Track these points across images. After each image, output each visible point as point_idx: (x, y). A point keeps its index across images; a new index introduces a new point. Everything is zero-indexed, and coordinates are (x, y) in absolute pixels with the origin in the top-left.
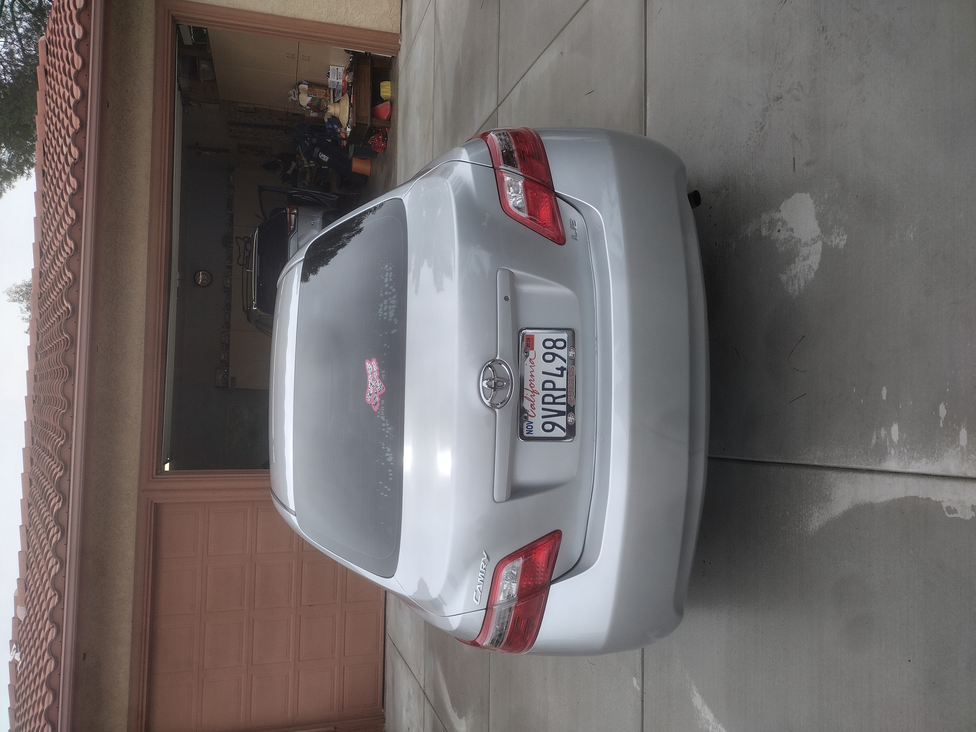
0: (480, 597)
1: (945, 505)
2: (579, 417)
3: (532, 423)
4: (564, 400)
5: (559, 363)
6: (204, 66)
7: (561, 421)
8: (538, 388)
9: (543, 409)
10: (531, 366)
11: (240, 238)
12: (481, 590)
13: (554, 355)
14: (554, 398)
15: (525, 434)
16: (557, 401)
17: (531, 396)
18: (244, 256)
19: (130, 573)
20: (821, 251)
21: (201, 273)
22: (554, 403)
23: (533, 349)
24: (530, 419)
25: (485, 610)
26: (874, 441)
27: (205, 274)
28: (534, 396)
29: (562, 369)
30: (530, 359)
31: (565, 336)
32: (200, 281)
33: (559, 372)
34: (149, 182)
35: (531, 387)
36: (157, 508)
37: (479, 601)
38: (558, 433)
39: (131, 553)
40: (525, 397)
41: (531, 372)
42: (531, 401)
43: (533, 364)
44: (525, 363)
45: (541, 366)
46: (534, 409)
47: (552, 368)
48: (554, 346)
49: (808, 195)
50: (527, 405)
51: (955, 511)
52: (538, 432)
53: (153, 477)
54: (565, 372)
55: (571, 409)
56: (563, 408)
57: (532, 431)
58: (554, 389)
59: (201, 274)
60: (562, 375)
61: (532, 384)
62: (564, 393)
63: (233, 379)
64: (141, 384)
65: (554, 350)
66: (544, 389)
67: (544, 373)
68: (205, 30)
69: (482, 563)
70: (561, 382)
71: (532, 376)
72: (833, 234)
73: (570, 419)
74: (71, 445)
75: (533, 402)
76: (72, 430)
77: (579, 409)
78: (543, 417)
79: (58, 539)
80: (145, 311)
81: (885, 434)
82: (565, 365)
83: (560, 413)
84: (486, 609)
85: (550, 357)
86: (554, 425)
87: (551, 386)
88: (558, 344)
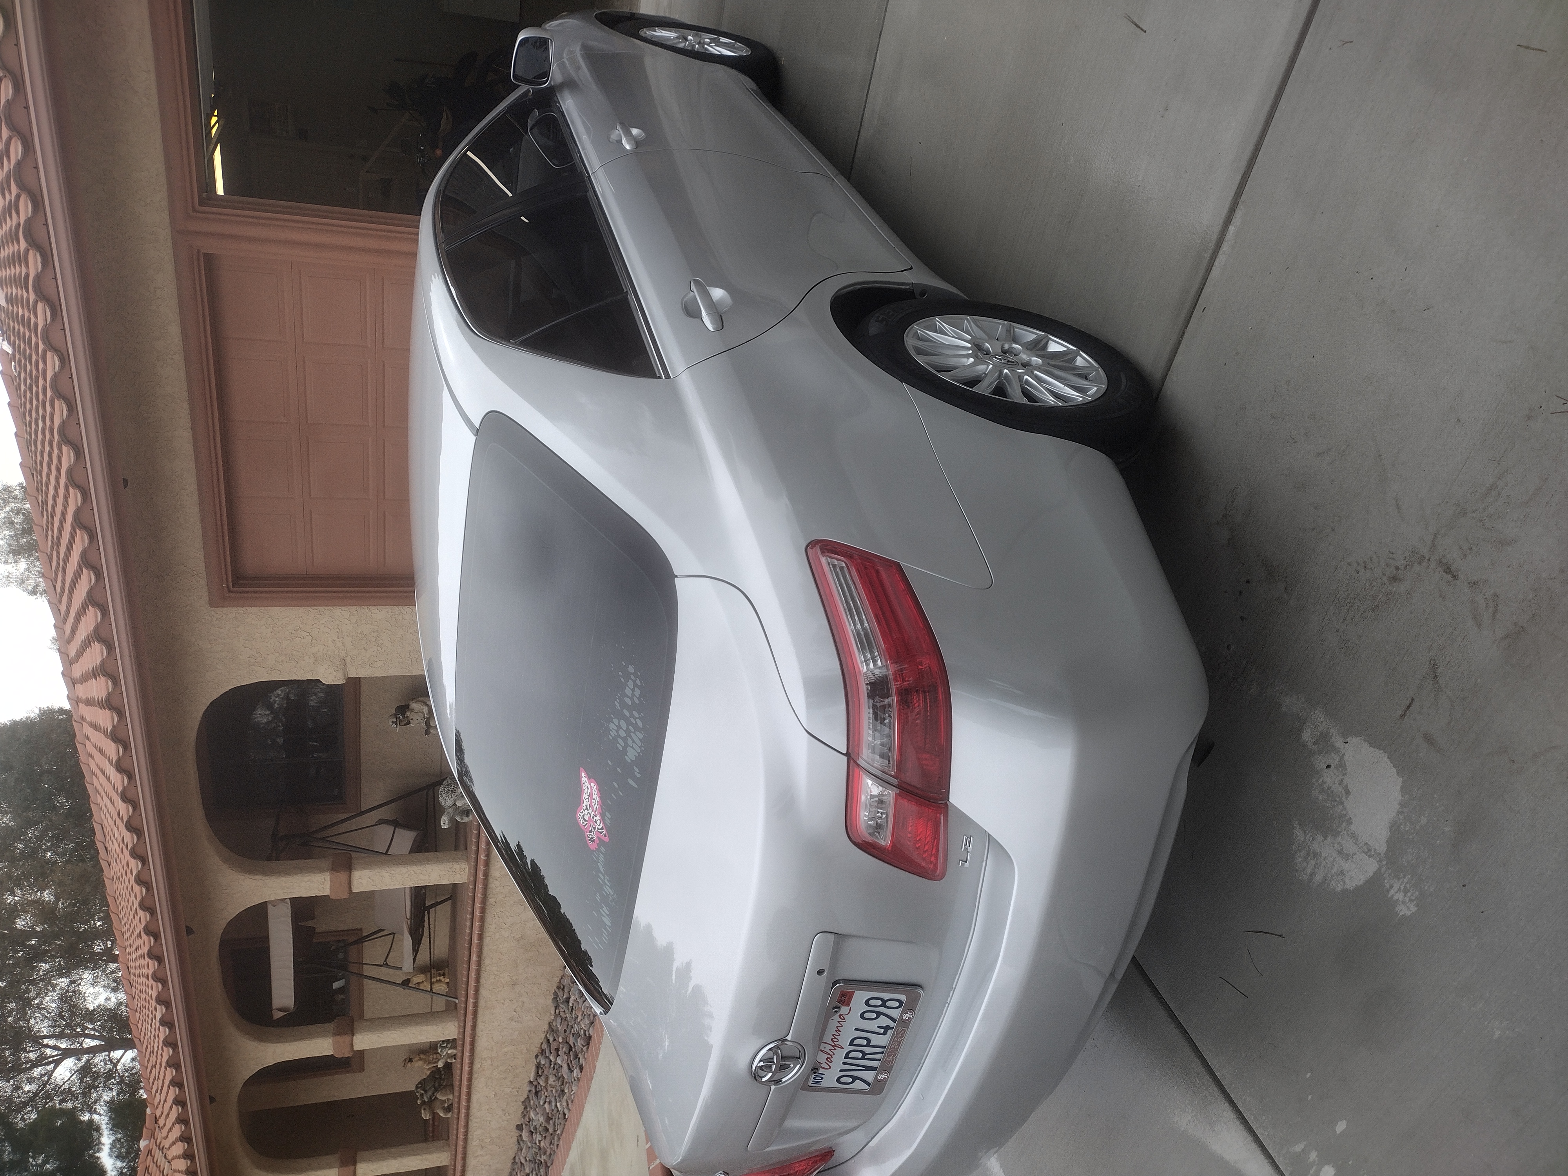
2: (895, 1076)
3: (824, 1075)
4: (878, 1056)
5: (884, 1021)
7: (869, 1075)
8: (844, 1043)
9: (844, 1063)
10: (839, 1021)
13: (880, 1014)
14: (865, 1054)
15: (810, 1083)
16: (867, 1057)
17: (830, 1050)
19: (178, 358)
22: (863, 1058)
23: (848, 1005)
24: (822, 1071)
28: (835, 1049)
29: (886, 1028)
30: (841, 1015)
31: (902, 998)
33: (882, 1031)
35: (833, 1041)
36: (209, 262)
38: (860, 1086)
39: (174, 330)
40: (821, 1050)
41: (837, 1027)
42: (829, 1054)
43: (844, 1019)
44: (832, 1017)
45: (853, 1022)
46: (832, 1062)
47: (872, 1025)
48: (883, 1005)
50: (821, 1057)
52: (829, 1083)
53: (194, 210)
54: (890, 1031)
55: (887, 1067)
56: (876, 1064)
57: (821, 1082)
58: (868, 1045)
60: (884, 1034)
61: (835, 1038)
62: (882, 1050)
65: (881, 1009)
66: (852, 1044)
67: (856, 1029)
70: (880, 1040)
71: (837, 1031)
73: (881, 1077)
74: (36, 161)
75: (831, 1055)
76: (32, 134)
77: (897, 1069)
78: (842, 1070)
79: (48, 322)
82: (892, 1025)
83: (868, 1069)
85: (874, 1015)
86: (855, 1078)
87: (865, 1042)
88: (889, 1004)
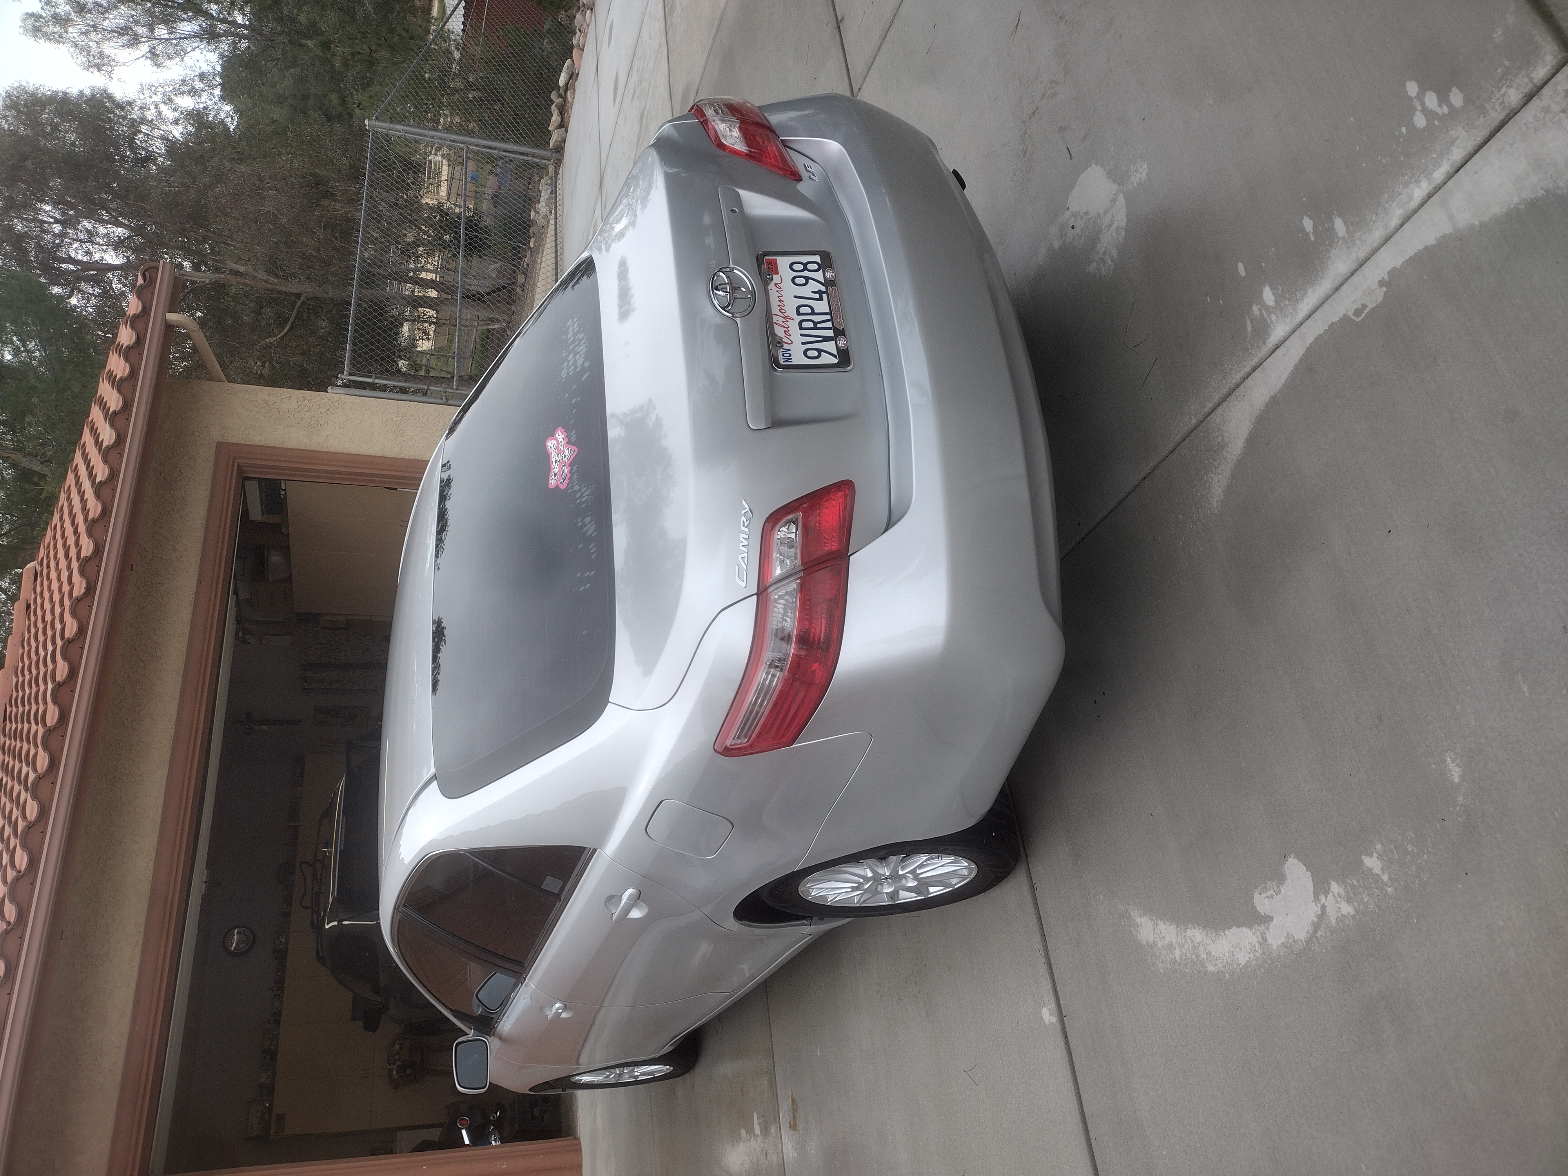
0: (745, 573)
1: (1350, 314)
2: (852, 342)
3: (790, 350)
4: (829, 324)
5: (814, 286)
6: (275, 558)
7: (830, 346)
8: (792, 314)
9: (802, 335)
10: (777, 291)
11: (307, 863)
12: (746, 562)
13: (807, 279)
14: (815, 323)
15: (781, 361)
16: (819, 326)
17: (783, 322)
18: (312, 893)
20: (1124, 203)
21: (236, 931)
22: (815, 328)
23: (777, 273)
24: (786, 346)
25: (756, 596)
26: (1249, 329)
27: (244, 933)
28: (787, 321)
29: (820, 292)
30: (776, 284)
31: (817, 259)
32: (234, 945)
33: (817, 296)
34: (180, 679)
35: (782, 313)
37: (745, 581)
38: (826, 359)
40: (776, 323)
41: (778, 297)
42: (784, 327)
43: (781, 288)
44: (770, 287)
45: (789, 290)
46: (790, 336)
47: (807, 291)
48: (805, 269)
49: (1094, 166)
50: (779, 331)
51: (1365, 306)
52: (798, 358)
54: (825, 295)
55: (840, 333)
56: (830, 333)
57: (791, 359)
58: (813, 313)
59: (236, 934)
60: (821, 299)
61: (782, 309)
62: (829, 317)
63: (281, 1117)
64: (130, 1005)
65: (806, 273)
66: (799, 314)
67: (795, 297)
68: (283, 493)
69: (743, 518)
70: (822, 306)
71: (780, 301)
72: (1131, 176)
73: (841, 344)
75: (787, 328)
77: (851, 331)
78: (803, 343)
80: (151, 878)
81: (1259, 309)
82: (823, 289)
83: (826, 339)
84: (758, 594)
85: (802, 281)
86: (820, 351)
87: (809, 310)
88: (810, 267)
